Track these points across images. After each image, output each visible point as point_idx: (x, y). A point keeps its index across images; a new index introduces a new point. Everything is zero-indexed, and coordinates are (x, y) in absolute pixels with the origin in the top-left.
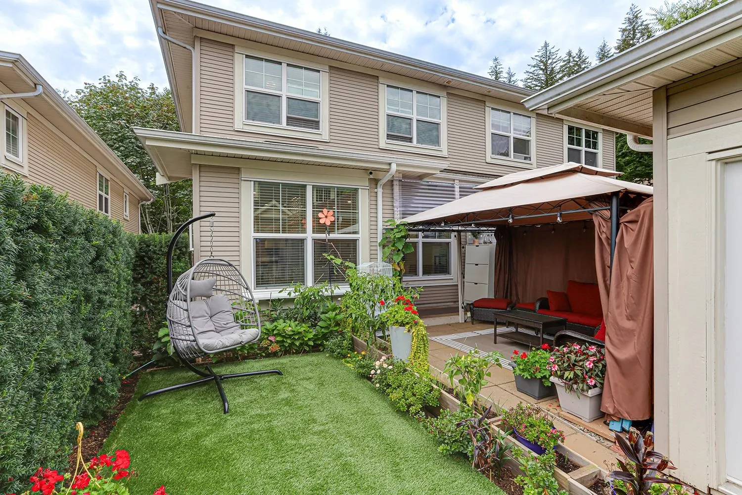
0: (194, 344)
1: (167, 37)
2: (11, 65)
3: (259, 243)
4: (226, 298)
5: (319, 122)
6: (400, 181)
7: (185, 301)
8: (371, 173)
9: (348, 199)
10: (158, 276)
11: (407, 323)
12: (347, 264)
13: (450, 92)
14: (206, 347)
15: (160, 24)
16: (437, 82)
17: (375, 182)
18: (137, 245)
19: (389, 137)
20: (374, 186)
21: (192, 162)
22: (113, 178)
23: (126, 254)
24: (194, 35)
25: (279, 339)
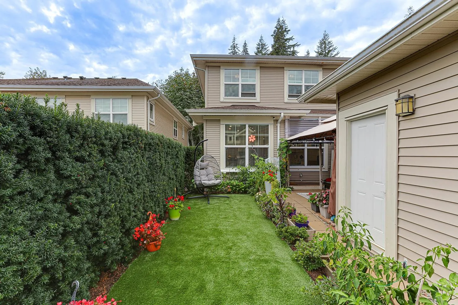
0: (200, 182)
1: (197, 68)
2: (153, 90)
3: (227, 149)
4: (212, 169)
5: (255, 93)
6: (288, 120)
7: (198, 169)
8: (274, 117)
9: (265, 129)
10: (192, 161)
11: (270, 180)
12: (260, 158)
13: (324, 67)
14: (204, 183)
15: (194, 64)
16: (316, 64)
17: (277, 121)
18: (186, 150)
19: (289, 96)
20: (276, 123)
21: (204, 119)
22: (179, 121)
23: (182, 154)
24: (206, 65)
25: (231, 187)
